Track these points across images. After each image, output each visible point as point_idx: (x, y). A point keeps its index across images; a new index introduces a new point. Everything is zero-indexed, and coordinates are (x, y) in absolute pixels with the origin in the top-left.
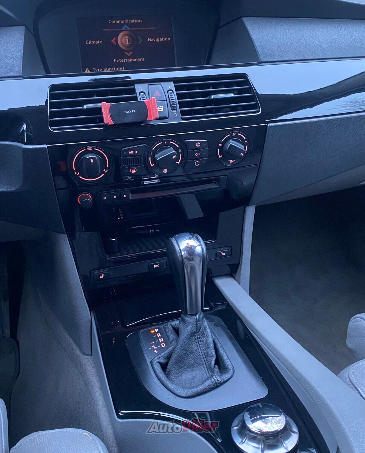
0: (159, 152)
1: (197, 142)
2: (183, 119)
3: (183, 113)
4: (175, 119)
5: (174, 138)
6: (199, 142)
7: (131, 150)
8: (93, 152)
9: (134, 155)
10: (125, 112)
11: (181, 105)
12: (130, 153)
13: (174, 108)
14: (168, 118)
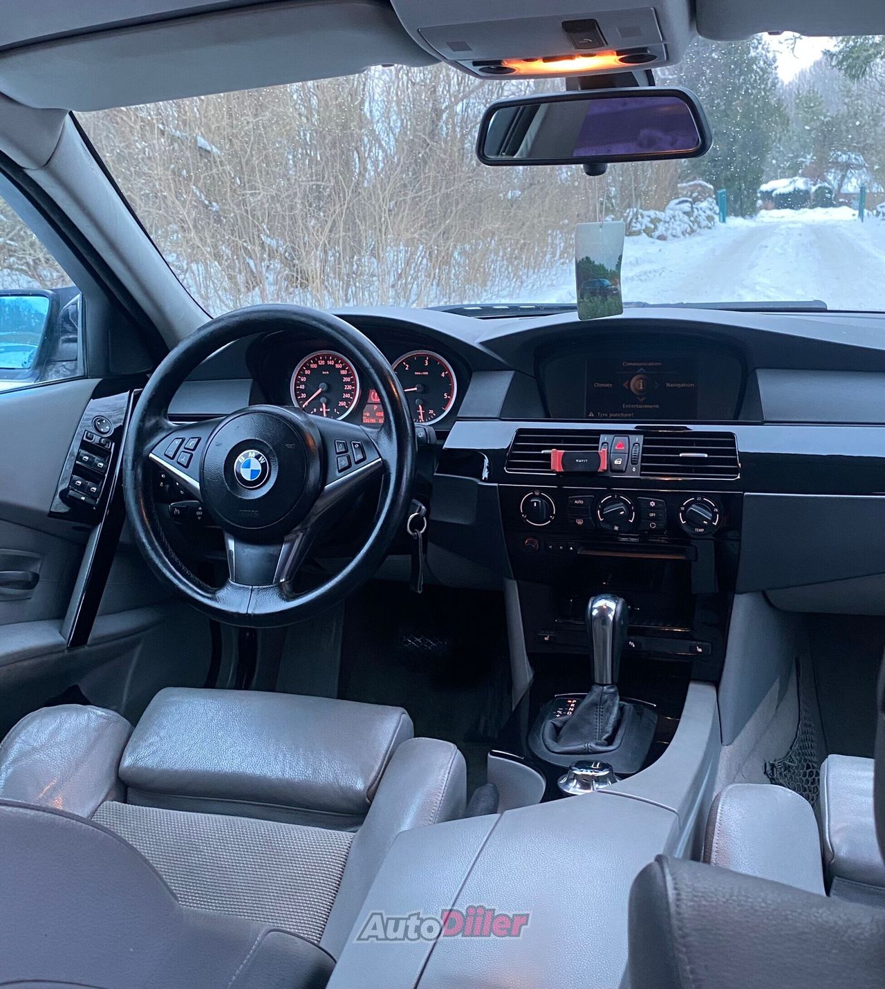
0: (608, 505)
1: (651, 501)
2: (641, 475)
3: (643, 468)
4: (632, 473)
5: (625, 493)
6: (654, 501)
7: (578, 499)
8: (541, 497)
9: (580, 504)
10: (577, 461)
11: (644, 459)
12: (576, 502)
13: (634, 463)
14: (624, 472)
